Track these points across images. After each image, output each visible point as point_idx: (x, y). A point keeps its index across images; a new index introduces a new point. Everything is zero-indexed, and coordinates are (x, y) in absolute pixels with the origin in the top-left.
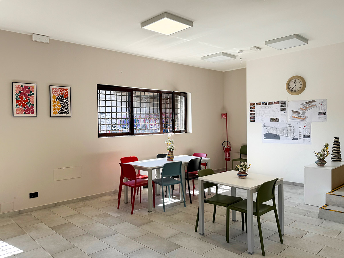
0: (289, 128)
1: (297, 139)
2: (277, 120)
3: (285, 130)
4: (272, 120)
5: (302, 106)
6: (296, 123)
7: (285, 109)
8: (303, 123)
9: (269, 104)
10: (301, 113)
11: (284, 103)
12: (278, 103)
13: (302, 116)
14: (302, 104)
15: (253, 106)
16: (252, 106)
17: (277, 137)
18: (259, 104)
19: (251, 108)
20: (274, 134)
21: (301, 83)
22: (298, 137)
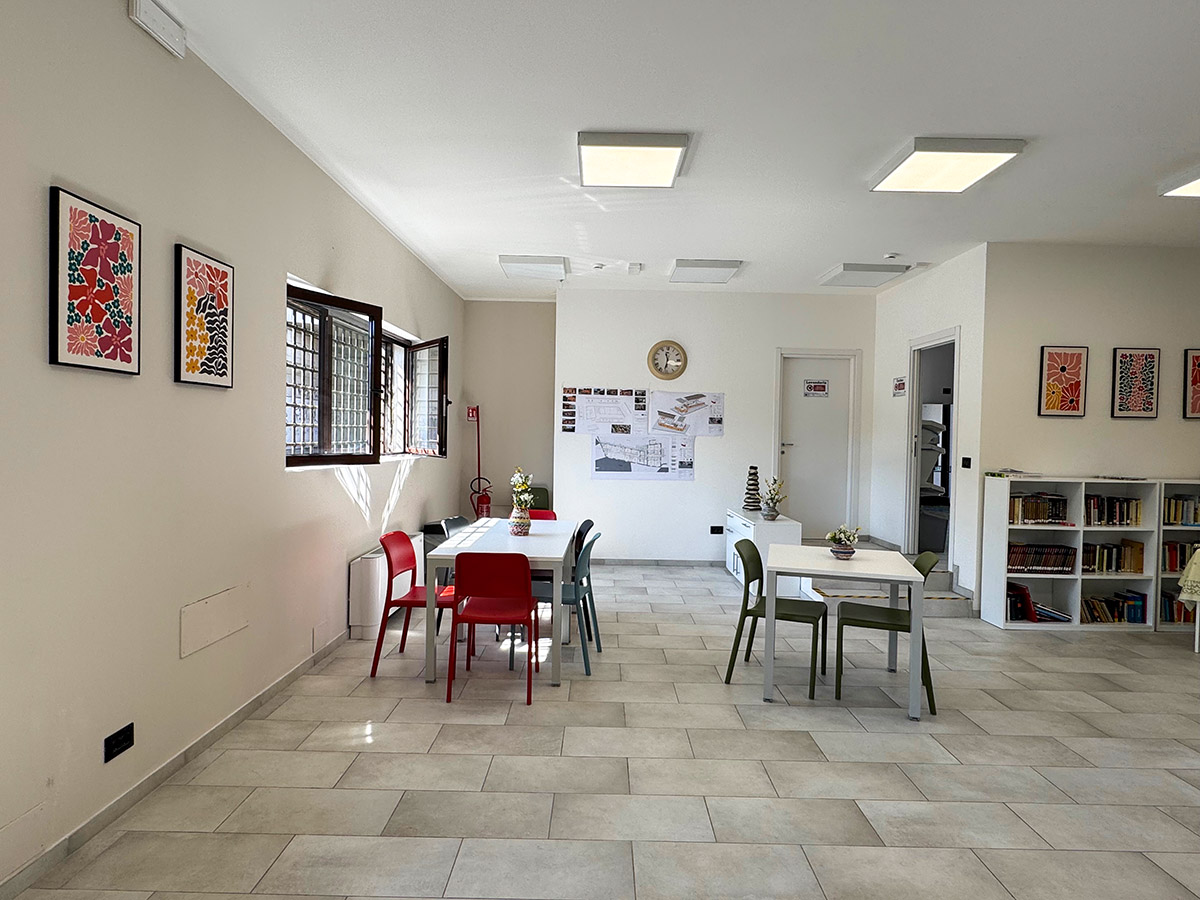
0: (651, 448)
1: (666, 470)
2: (626, 429)
3: (644, 451)
4: (616, 429)
5: (679, 404)
6: (666, 437)
7: (644, 408)
8: (679, 438)
9: (609, 393)
10: (676, 418)
11: (643, 394)
12: (629, 392)
13: (680, 423)
14: (680, 400)
15: (572, 395)
16: (568, 395)
17: (624, 466)
18: (587, 391)
19: (565, 399)
20: (619, 460)
21: (678, 357)
22: (669, 466)
